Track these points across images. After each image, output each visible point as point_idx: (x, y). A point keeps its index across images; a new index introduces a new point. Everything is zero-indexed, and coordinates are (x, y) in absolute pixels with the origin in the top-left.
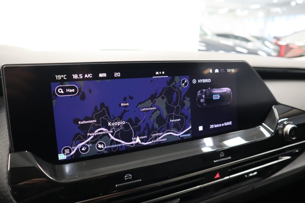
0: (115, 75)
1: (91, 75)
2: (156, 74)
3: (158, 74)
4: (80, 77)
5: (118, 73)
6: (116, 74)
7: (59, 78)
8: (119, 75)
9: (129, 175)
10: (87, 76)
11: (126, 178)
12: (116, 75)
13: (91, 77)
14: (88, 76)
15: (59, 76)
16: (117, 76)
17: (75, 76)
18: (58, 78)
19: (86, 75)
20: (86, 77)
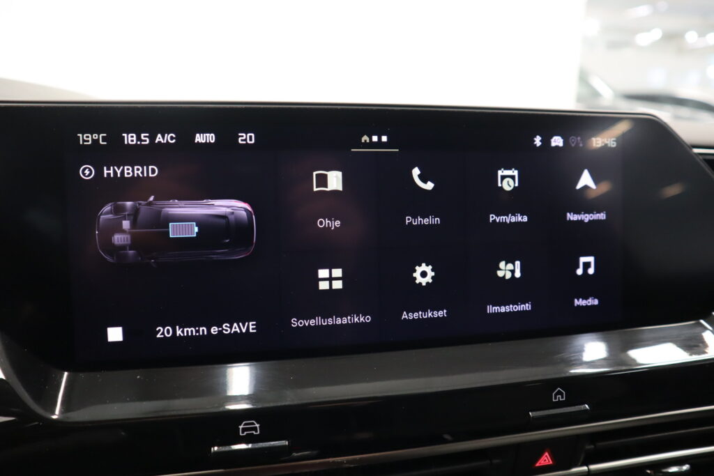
0: (240, 139)
1: (174, 136)
2: (363, 141)
3: (368, 141)
4: (142, 141)
5: (249, 135)
6: (242, 136)
7: (88, 141)
8: (251, 140)
9: (253, 424)
10: (161, 140)
11: (244, 430)
12: (242, 140)
13: (174, 141)
14: (163, 139)
15: (88, 137)
16: (244, 142)
17: (130, 139)
18: (84, 141)
19: (159, 136)
20: (159, 142)
